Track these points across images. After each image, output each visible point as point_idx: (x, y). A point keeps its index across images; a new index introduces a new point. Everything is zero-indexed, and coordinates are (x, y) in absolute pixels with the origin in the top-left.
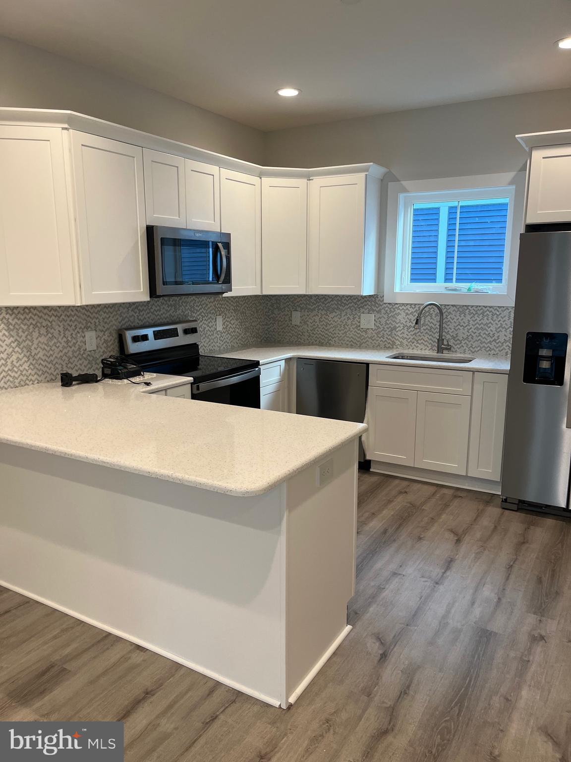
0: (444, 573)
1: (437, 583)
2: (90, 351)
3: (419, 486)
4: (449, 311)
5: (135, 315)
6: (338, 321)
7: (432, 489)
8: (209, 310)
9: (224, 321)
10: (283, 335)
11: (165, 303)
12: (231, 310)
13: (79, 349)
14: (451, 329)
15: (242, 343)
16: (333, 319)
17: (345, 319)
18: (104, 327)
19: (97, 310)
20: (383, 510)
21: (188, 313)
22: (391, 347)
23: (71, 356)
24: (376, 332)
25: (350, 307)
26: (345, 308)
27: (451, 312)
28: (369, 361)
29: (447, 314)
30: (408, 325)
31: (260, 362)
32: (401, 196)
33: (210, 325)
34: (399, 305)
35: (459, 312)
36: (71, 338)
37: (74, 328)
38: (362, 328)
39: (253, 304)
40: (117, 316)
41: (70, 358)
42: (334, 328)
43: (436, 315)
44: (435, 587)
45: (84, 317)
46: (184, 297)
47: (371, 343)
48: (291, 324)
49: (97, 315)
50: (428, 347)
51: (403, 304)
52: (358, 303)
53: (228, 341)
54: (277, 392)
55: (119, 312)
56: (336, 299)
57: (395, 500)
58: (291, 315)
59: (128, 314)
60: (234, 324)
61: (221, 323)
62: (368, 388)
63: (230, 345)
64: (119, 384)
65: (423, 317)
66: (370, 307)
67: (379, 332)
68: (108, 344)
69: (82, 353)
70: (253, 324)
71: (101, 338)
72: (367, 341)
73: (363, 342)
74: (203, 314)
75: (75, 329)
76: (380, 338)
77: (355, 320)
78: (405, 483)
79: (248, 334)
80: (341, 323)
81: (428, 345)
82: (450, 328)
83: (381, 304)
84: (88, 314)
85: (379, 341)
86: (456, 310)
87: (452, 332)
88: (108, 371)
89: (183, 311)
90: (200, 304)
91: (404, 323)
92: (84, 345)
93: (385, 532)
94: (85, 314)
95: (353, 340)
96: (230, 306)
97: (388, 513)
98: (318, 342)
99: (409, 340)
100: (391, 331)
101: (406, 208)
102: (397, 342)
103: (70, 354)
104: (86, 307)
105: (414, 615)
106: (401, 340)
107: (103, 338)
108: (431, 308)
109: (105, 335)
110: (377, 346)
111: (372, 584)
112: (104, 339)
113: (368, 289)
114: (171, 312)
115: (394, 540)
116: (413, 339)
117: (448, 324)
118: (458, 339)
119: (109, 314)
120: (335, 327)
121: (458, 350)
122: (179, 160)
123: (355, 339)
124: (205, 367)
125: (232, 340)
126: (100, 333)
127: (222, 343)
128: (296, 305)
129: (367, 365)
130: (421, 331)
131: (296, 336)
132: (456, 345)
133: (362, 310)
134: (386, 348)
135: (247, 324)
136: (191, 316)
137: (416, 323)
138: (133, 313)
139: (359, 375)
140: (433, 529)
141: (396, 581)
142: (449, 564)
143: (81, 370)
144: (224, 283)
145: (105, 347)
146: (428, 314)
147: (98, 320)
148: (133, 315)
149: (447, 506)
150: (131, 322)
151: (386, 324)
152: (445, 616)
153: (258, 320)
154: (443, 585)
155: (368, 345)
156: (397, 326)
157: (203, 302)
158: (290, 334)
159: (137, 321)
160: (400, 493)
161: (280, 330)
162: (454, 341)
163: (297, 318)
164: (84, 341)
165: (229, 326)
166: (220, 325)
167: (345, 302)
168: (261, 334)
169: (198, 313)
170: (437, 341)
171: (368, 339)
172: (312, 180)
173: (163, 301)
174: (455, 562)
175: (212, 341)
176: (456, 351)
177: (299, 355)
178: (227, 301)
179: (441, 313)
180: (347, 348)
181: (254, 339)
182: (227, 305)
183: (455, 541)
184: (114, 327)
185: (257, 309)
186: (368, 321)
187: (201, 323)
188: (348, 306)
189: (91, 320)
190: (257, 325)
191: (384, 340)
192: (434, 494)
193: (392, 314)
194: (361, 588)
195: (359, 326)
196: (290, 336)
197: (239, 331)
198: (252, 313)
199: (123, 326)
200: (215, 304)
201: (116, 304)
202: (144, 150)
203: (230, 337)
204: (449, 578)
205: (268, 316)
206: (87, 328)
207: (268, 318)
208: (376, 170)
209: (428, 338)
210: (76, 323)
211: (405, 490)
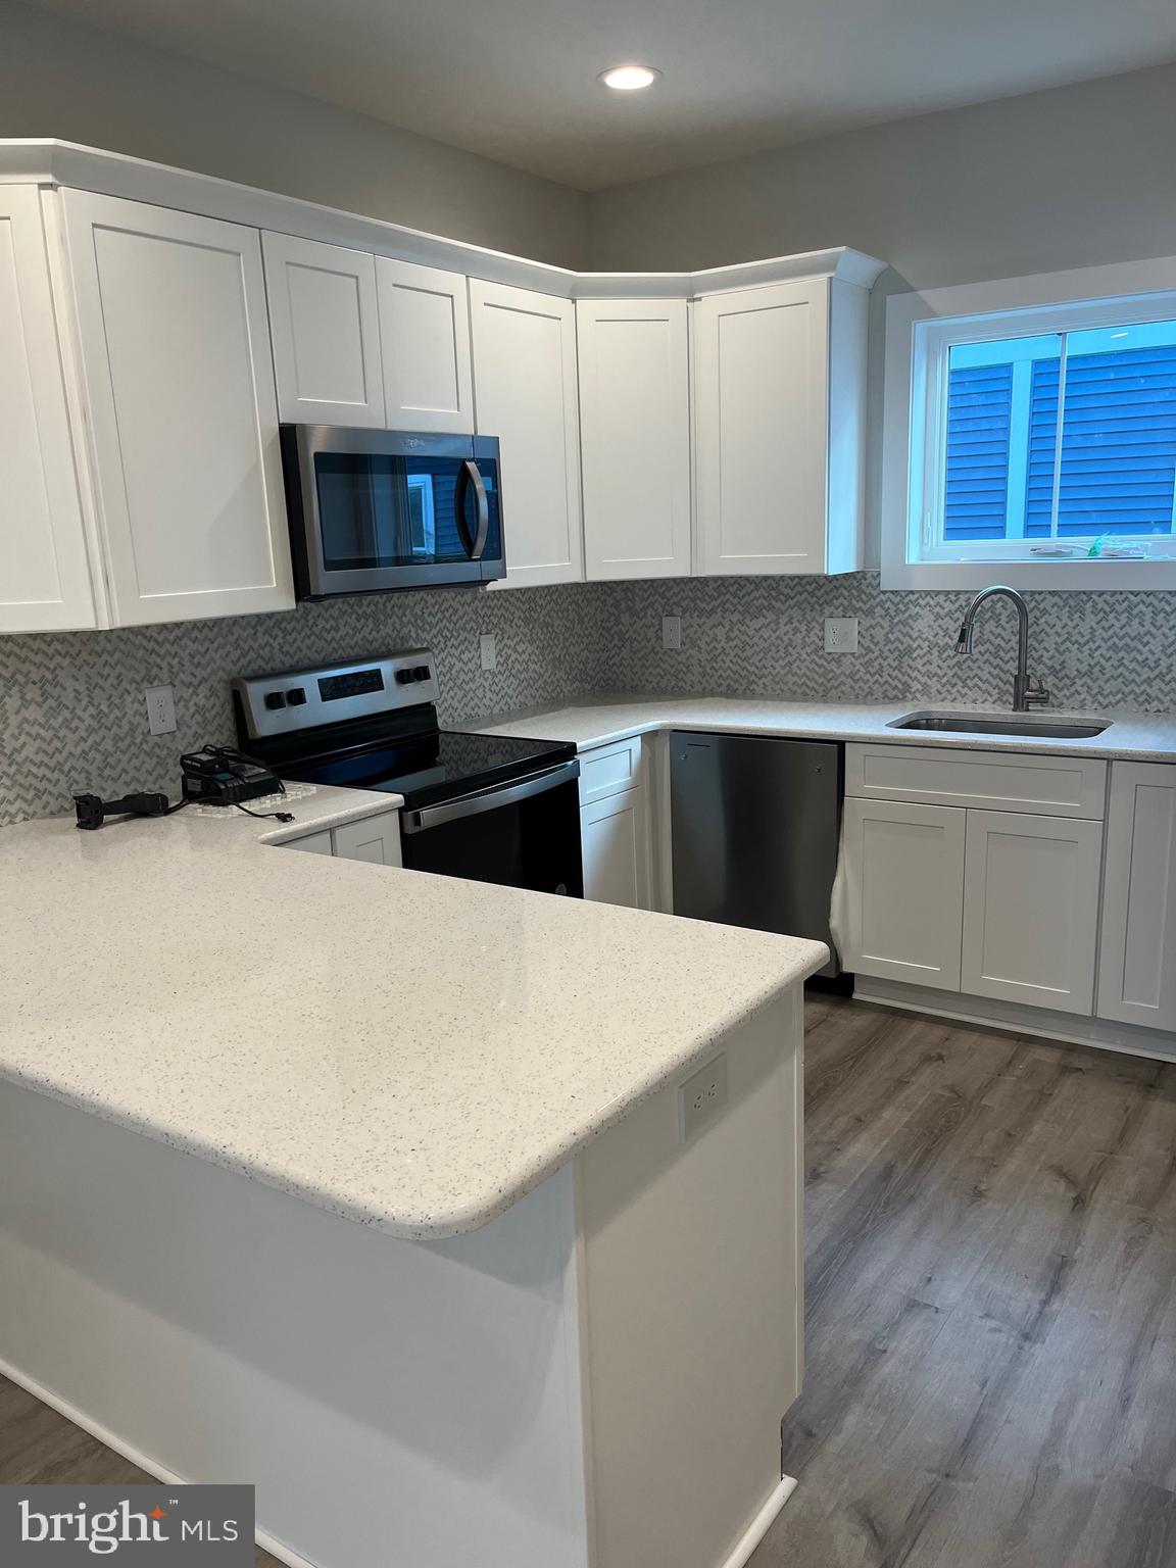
0: (1045, 1303)
1: (1027, 1337)
2: (160, 735)
3: (974, 1037)
4: (1041, 607)
5: (275, 644)
6: (770, 637)
7: (1006, 1048)
8: (461, 623)
9: (501, 646)
10: (643, 674)
11: (350, 611)
12: (516, 620)
13: (133, 729)
14: (1048, 651)
15: (545, 695)
16: (760, 633)
17: (787, 632)
18: (195, 677)
19: (174, 634)
20: (883, 1107)
21: (410, 631)
22: (901, 697)
23: (111, 749)
24: (863, 661)
25: (798, 604)
26: (787, 605)
27: (1049, 608)
28: (845, 736)
29: (1038, 614)
30: (942, 644)
31: (578, 745)
32: (920, 328)
33: (465, 657)
34: (917, 596)
35: (1067, 609)
36: (109, 706)
37: (115, 682)
38: (829, 654)
39: (570, 604)
40: (229, 648)
41: (107, 755)
42: (762, 655)
43: (1010, 618)
44: (1021, 1348)
45: (140, 654)
46: (396, 595)
47: (851, 687)
48: (661, 647)
49: (175, 646)
50: (991, 696)
51: (928, 593)
52: (819, 593)
53: (510, 692)
54: (623, 815)
55: (232, 639)
56: (764, 584)
57: (914, 1079)
58: (661, 624)
59: (255, 641)
60: (524, 652)
61: (493, 652)
62: (843, 800)
63: (517, 701)
64: (220, 816)
65: (979, 624)
66: (846, 603)
67: (869, 663)
68: (207, 715)
69: (138, 741)
70: (572, 650)
71: (187, 701)
72: (843, 683)
73: (833, 687)
74: (446, 632)
75: (119, 684)
76: (872, 675)
77: (812, 634)
78: (939, 1032)
79: (559, 674)
80: (779, 641)
81: (991, 689)
82: (1046, 647)
83: (875, 593)
84: (151, 645)
85: (870, 684)
86: (1061, 603)
87: (1050, 659)
88: (195, 785)
89: (395, 628)
90: (439, 610)
91: (932, 638)
92: (143, 721)
93: (887, 1173)
94: (144, 648)
95: (807, 682)
96: (513, 609)
97: (895, 1117)
98: (723, 689)
99: (945, 679)
100: (900, 658)
101: (931, 355)
102: (916, 686)
103: (108, 745)
104: (144, 631)
105: (967, 1442)
106: (923, 680)
107: (192, 702)
108: (998, 601)
109: (198, 695)
110: (865, 697)
111: (854, 1336)
112: (196, 704)
113: (840, 559)
114: (365, 632)
115: (911, 1199)
116: (953, 676)
117: (1040, 638)
118: (1066, 675)
119: (207, 644)
120: (766, 651)
121: (1065, 701)
122: (358, 259)
123: (812, 680)
124: (456, 757)
125: (520, 689)
126: (185, 689)
127: (495, 698)
128: (671, 602)
129: (840, 745)
130: (974, 658)
131: (672, 675)
132: (1060, 690)
133: (828, 610)
134: (890, 699)
135: (558, 651)
136: (418, 639)
137: (962, 639)
138: (267, 638)
139: (819, 770)
140: (1012, 1166)
141: (914, 1326)
142: (1056, 1275)
143: (138, 781)
144: (485, 557)
145: (198, 723)
146: (989, 614)
147: (177, 660)
148: (267, 643)
149: (1043, 1096)
150: (263, 659)
151: (888, 641)
152: (1051, 1446)
153: (585, 640)
154: (1044, 1342)
155: (842, 692)
156: (915, 646)
157: (446, 605)
158: (658, 669)
159: (278, 656)
160: (928, 1059)
161: (636, 661)
162: (1056, 681)
163: (673, 631)
164: (143, 711)
165: (512, 658)
166: (488, 655)
167: (786, 591)
168: (591, 672)
169: (434, 631)
170: (1013, 680)
171: (843, 678)
172: (700, 299)
173: (345, 607)
174: (1072, 1268)
175: (471, 694)
176: (1062, 704)
177: (675, 725)
178: (507, 600)
179: (1023, 613)
180: (795, 700)
181: (575, 686)
182: (507, 610)
183: (1070, 1204)
184: (221, 673)
185: (580, 615)
186: (841, 634)
187: (443, 655)
188: (795, 600)
189: (158, 660)
190: (583, 650)
191: (882, 681)
192: (1010, 1063)
193: (901, 617)
194: (825, 1348)
195: (823, 648)
196: (659, 674)
197: (537, 668)
198: (568, 625)
199: (243, 672)
200: (477, 607)
201: (223, 619)
202: (263, 235)
203: (516, 683)
204: (1059, 1319)
205: (608, 630)
206: (150, 680)
207: (607, 635)
208: (856, 265)
209: (989, 673)
210: (119, 669)
211: (939, 1050)
